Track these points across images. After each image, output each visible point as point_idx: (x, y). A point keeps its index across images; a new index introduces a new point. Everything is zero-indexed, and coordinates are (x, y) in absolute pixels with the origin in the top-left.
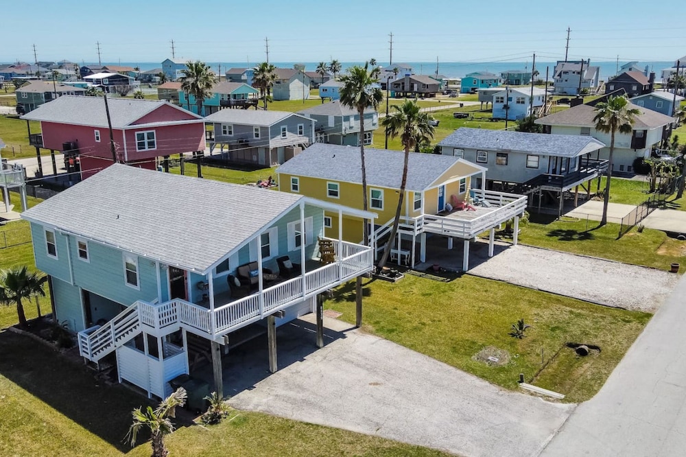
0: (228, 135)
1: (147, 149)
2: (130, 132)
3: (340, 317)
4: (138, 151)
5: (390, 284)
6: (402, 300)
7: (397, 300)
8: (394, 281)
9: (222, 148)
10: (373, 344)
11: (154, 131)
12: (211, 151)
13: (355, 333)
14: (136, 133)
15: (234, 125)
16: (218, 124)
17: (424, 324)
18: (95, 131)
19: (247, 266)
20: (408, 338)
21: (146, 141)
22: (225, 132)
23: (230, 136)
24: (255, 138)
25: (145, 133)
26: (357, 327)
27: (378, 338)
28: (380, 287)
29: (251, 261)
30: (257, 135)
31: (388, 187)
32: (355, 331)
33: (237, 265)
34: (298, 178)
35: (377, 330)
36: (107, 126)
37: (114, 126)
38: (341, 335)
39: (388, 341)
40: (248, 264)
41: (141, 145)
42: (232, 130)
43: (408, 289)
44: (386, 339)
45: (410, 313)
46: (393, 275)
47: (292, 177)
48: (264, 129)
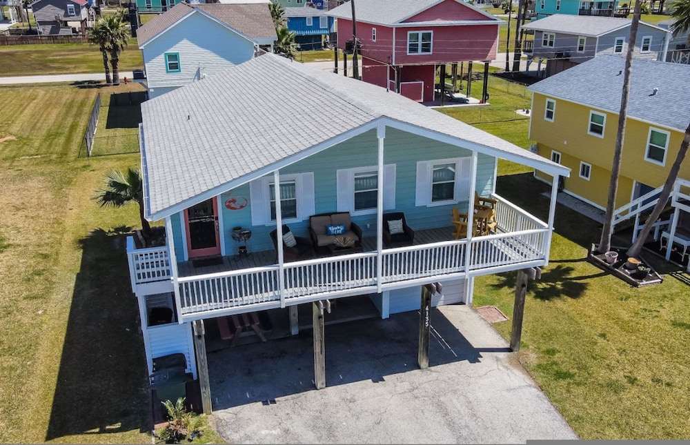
0: (548, 46)
1: (420, 53)
2: (401, 31)
3: (499, 324)
4: (408, 54)
5: (626, 289)
6: (627, 323)
7: (617, 320)
8: (636, 285)
9: (540, 62)
10: (509, 390)
11: (432, 32)
12: (528, 64)
13: (498, 359)
14: (409, 33)
15: (556, 33)
16: (539, 32)
17: (632, 381)
18: (373, 29)
19: (328, 217)
20: (581, 401)
21: (420, 42)
22: (545, 43)
23: (551, 47)
24: (578, 51)
25: (420, 33)
26: (510, 350)
27: (529, 381)
28: (607, 289)
29: (338, 211)
30: (581, 49)
31: (676, 129)
32: (502, 355)
33: (313, 213)
34: (554, 101)
35: (539, 366)
36: (350, 17)
37: (358, 18)
38: (473, 355)
39: (541, 394)
40: (329, 214)
41: (414, 48)
42: (554, 41)
43: (654, 305)
44: (541, 388)
45: (622, 351)
46: (641, 276)
47: (548, 100)
48: (591, 39)
